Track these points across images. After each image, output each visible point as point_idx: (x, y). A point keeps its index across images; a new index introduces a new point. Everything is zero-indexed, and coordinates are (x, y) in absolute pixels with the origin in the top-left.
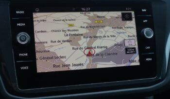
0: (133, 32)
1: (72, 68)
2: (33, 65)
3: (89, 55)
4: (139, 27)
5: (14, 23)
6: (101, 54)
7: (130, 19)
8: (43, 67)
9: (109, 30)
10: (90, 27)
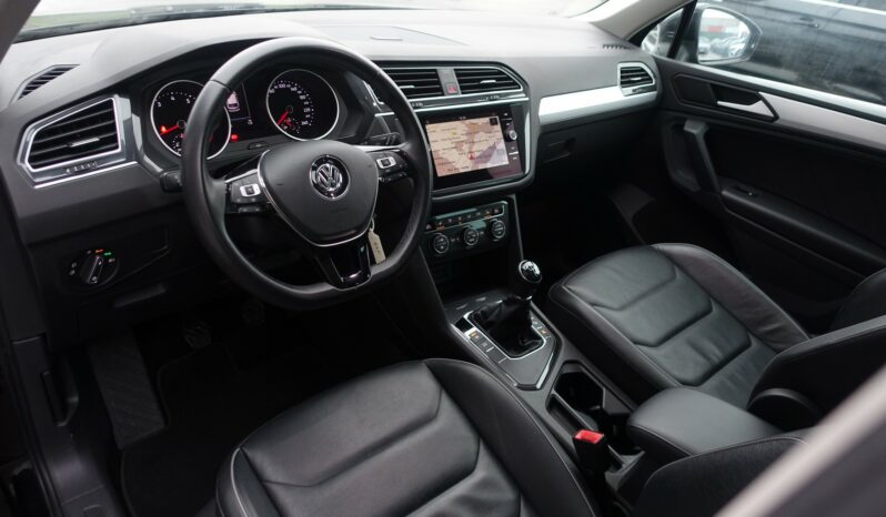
0: (500, 135)
1: (462, 171)
2: (435, 171)
3: (472, 158)
4: (504, 130)
6: (480, 157)
7: (496, 123)
8: (442, 172)
9: (482, 135)
10: (468, 134)
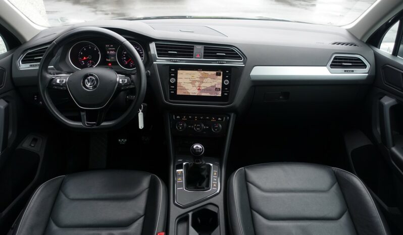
0: (221, 81)
1: (191, 94)
2: (176, 91)
3: (199, 89)
4: (224, 79)
5: (170, 74)
6: (204, 90)
7: (220, 75)
8: (179, 92)
9: (209, 80)
10: (201, 78)
